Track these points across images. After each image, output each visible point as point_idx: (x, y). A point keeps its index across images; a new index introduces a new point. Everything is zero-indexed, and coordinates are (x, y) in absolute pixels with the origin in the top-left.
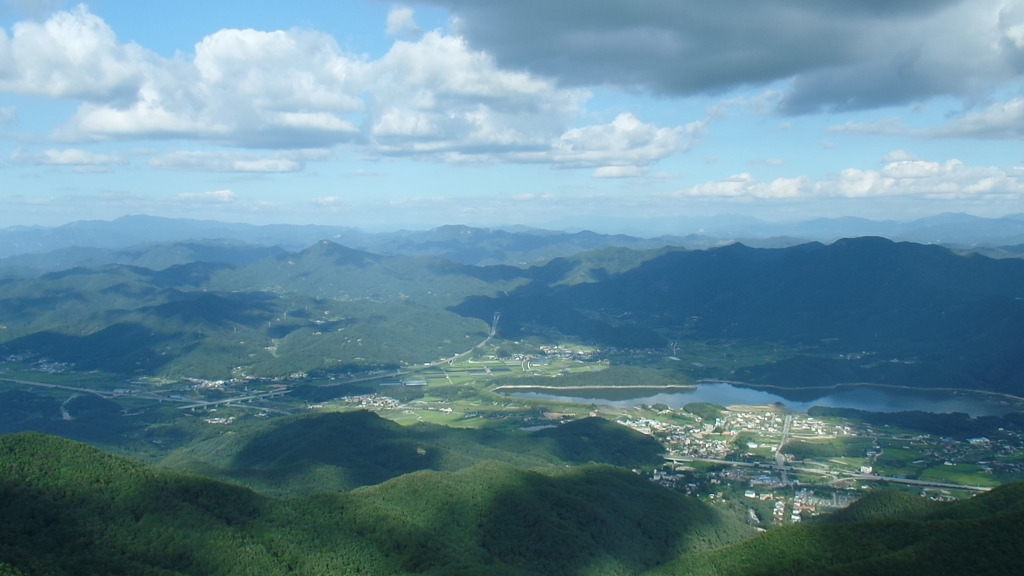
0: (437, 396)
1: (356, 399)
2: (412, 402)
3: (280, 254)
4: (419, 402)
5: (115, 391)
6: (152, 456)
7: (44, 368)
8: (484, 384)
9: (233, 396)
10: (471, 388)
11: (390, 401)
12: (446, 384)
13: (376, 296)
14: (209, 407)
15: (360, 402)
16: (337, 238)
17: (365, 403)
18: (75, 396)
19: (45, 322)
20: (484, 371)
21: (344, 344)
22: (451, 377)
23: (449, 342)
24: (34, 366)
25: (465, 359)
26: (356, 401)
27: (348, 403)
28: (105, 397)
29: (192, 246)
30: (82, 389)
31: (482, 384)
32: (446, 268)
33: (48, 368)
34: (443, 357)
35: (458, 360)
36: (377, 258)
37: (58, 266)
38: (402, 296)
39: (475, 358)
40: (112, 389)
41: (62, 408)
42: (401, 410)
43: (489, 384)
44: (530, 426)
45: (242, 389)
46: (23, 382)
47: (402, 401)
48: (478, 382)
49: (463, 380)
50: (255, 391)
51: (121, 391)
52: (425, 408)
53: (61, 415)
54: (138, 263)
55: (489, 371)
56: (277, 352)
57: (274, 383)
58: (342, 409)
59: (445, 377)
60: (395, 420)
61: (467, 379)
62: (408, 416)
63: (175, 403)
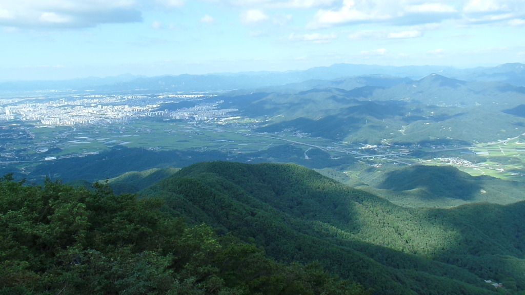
0: (495, 161)
1: (446, 159)
2: (479, 164)
3: (409, 81)
4: (483, 164)
5: (328, 147)
6: (343, 179)
7: (298, 135)
9: (381, 153)
10: (517, 158)
11: (466, 162)
12: (501, 155)
13: (462, 104)
14: (369, 158)
15: (449, 162)
16: (440, 72)
17: (452, 162)
18: (310, 148)
19: (299, 114)
21: (441, 130)
22: (504, 151)
23: (504, 131)
24: (295, 134)
25: (514, 141)
26: (446, 160)
27: (442, 162)
28: (323, 150)
29: (365, 78)
30: (313, 146)
32: (505, 88)
33: (300, 135)
34: (500, 139)
35: (510, 142)
36: (463, 83)
37: (305, 88)
38: (477, 104)
39: (521, 141)
40: (326, 146)
41: (305, 153)
42: (472, 168)
45: (386, 150)
46: (290, 141)
47: (473, 163)
48: (521, 155)
49: (512, 153)
50: (393, 152)
51: (330, 148)
52: (487, 167)
53: (304, 157)
54: (340, 87)
56: (405, 133)
57: (402, 148)
58: (438, 164)
59: (500, 151)
60: (469, 173)
61: (515, 153)
62: (476, 171)
63: (354, 154)
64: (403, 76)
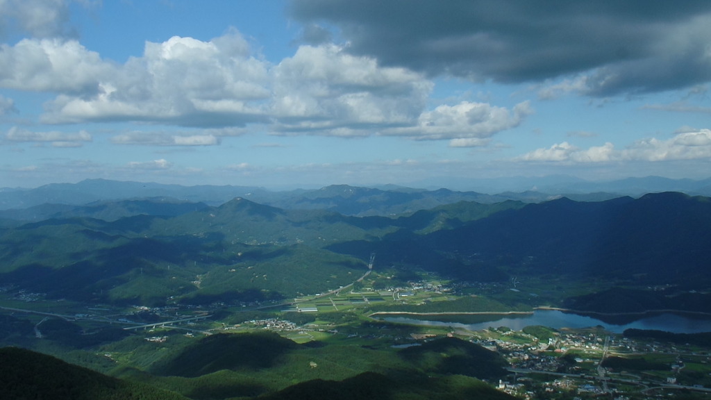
0: (325, 320)
1: (262, 322)
2: (305, 325)
3: (202, 208)
4: (311, 325)
5: (77, 315)
6: (104, 366)
7: (23, 297)
8: (362, 311)
9: (166, 320)
10: (353, 314)
11: (288, 324)
12: (333, 310)
13: (281, 239)
14: (147, 328)
15: (265, 325)
16: (247, 195)
17: (270, 325)
18: (45, 319)
19: (23, 260)
20: (363, 300)
21: (252, 279)
22: (337, 305)
23: (335, 277)
24: (16, 296)
25: (348, 290)
26: (262, 324)
27: (256, 326)
28: (69, 320)
30: (51, 314)
31: (360, 311)
32: (332, 218)
33: (25, 297)
34: (330, 289)
35: (342, 292)
36: (280, 211)
37: (35, 218)
38: (299, 241)
39: (356, 290)
40: (74, 313)
41: (35, 329)
42: (297, 331)
43: (366, 311)
44: (400, 344)
45: (174, 314)
46: (6, 308)
47: (298, 324)
48: (358, 309)
49: (347, 307)
50: (184, 316)
51: (81, 315)
52: (316, 329)
53: (35, 334)
54: (96, 215)
55: (366, 300)
56: (201, 285)
57: (198, 309)
58: (251, 330)
59: (332, 305)
60: (293, 339)
61: (349, 307)
62: (302, 336)
63: (122, 324)
64: (195, 200)
